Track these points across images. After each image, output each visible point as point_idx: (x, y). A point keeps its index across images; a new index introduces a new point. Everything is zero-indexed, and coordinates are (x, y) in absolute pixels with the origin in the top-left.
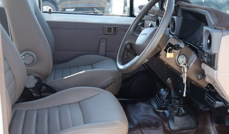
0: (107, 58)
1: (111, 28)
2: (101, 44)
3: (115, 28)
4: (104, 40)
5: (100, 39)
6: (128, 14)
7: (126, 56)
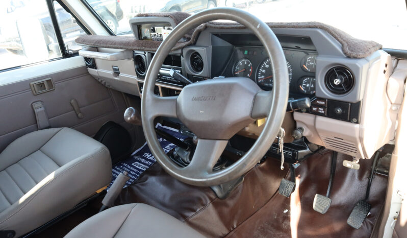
0: (60, 128)
1: (43, 83)
2: (37, 111)
3: (49, 82)
4: (39, 104)
5: (32, 104)
6: (59, 54)
7: (79, 115)
